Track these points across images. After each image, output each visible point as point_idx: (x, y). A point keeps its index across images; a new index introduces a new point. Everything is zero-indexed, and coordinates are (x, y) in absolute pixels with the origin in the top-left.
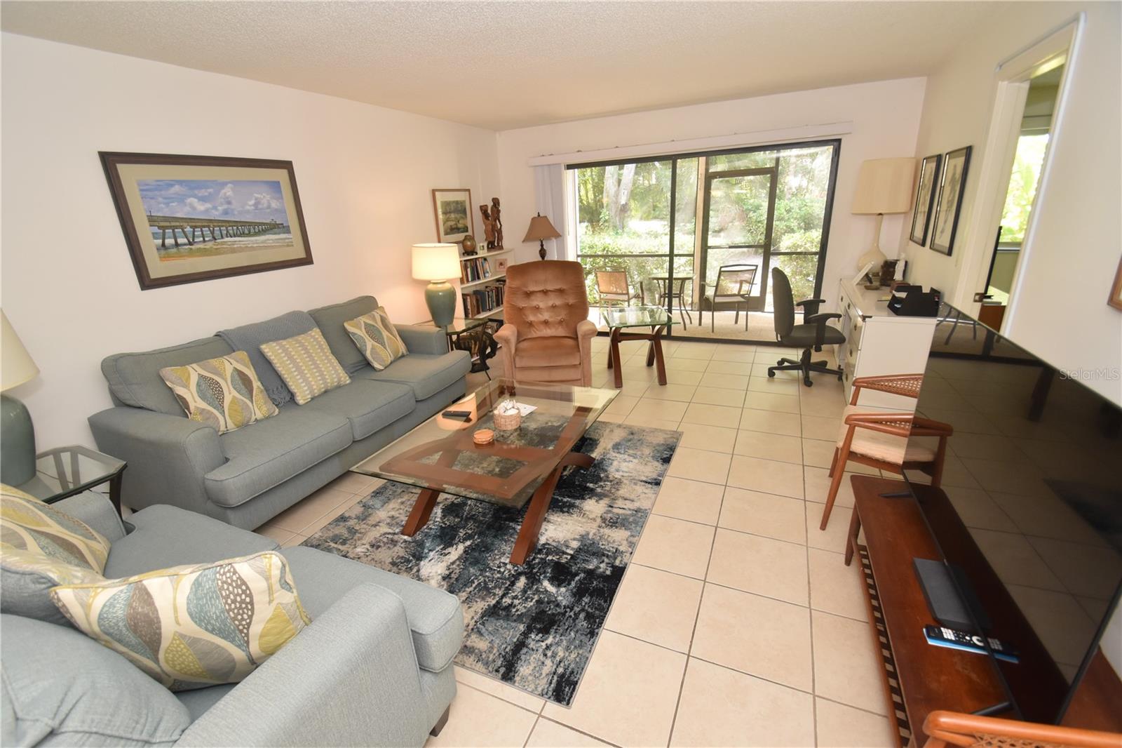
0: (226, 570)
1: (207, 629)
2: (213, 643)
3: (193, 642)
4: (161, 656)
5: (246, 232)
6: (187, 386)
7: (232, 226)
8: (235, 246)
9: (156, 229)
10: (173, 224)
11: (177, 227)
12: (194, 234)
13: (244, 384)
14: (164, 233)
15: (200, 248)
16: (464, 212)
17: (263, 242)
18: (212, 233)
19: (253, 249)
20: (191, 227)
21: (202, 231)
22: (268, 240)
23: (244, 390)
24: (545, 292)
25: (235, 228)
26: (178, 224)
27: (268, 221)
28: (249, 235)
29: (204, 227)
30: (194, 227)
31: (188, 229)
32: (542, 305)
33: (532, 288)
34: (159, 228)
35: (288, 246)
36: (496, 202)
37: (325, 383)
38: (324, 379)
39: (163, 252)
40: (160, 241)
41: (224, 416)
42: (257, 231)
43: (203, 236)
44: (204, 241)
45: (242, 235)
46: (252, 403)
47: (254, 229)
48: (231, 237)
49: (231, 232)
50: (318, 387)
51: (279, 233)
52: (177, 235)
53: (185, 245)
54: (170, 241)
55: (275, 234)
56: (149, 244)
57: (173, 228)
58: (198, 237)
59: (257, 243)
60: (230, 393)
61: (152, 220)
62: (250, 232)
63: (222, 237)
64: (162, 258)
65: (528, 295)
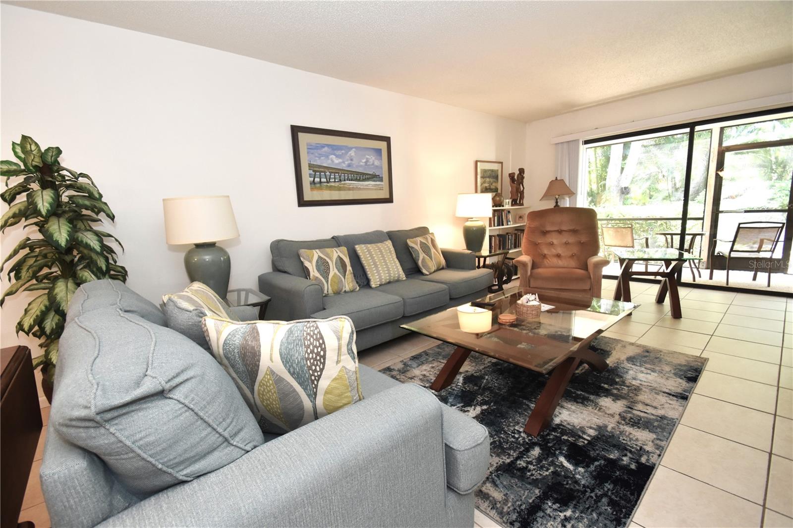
0: (311, 325)
1: (289, 372)
2: (292, 386)
3: (279, 380)
4: (256, 388)
5: (358, 178)
6: (310, 261)
7: (351, 174)
8: (351, 186)
9: (311, 172)
10: (321, 170)
11: (322, 172)
12: (330, 177)
13: (342, 267)
14: (315, 174)
15: (332, 186)
16: (497, 177)
17: (367, 185)
18: (340, 177)
19: (360, 189)
20: (329, 172)
21: (335, 175)
22: (369, 184)
23: (342, 271)
24: (560, 232)
25: (352, 175)
26: (323, 170)
27: (371, 173)
28: (359, 180)
29: (336, 173)
30: (331, 173)
31: (328, 173)
32: (555, 242)
33: (548, 228)
34: (314, 171)
35: (380, 189)
36: (522, 171)
37: (390, 276)
38: (389, 273)
39: (313, 185)
40: (313, 179)
41: (328, 284)
42: (364, 178)
43: (335, 179)
44: (335, 181)
45: (356, 180)
46: (345, 278)
47: (363, 177)
48: (350, 180)
49: (350, 177)
50: (385, 278)
51: (376, 181)
52: (322, 176)
53: (325, 182)
54: (317, 180)
55: (374, 181)
56: (306, 180)
57: (320, 172)
58: (332, 179)
59: (363, 186)
60: (333, 270)
61: (311, 166)
62: (360, 179)
63: (345, 181)
64: (312, 189)
65: (545, 233)
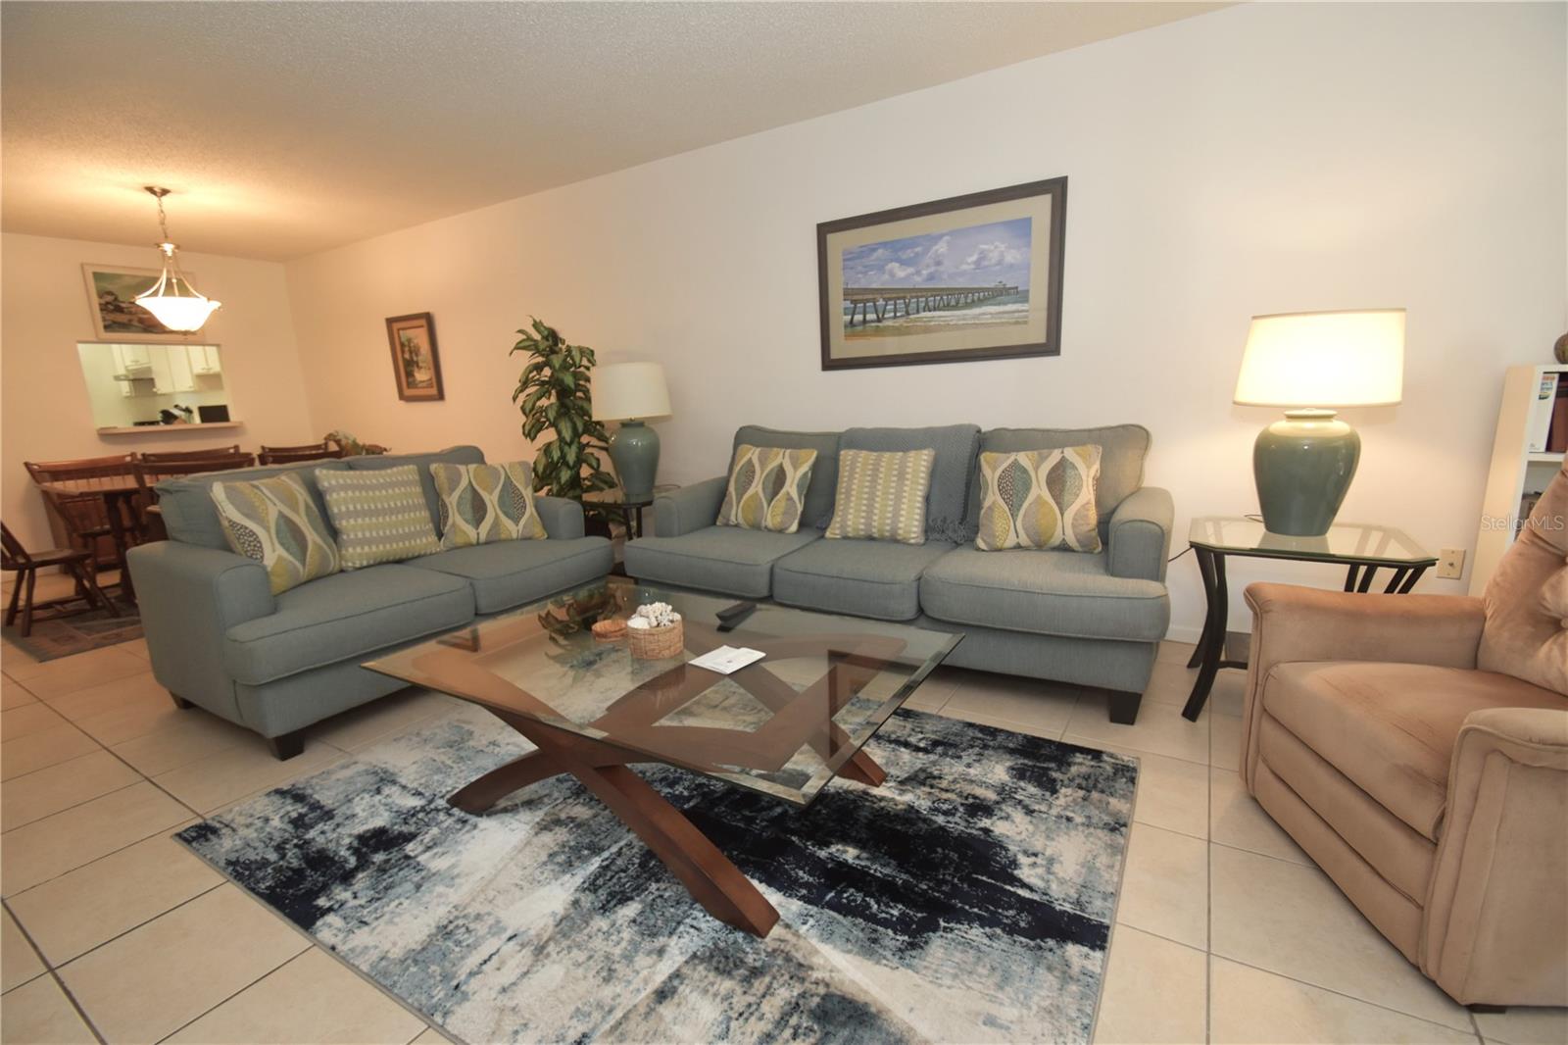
5: (953, 303)
8: (933, 323)
9: (848, 304)
10: (866, 297)
11: (868, 301)
12: (885, 308)
14: (855, 308)
15: (889, 326)
17: (975, 317)
18: (907, 306)
19: (957, 327)
20: (884, 299)
21: (895, 304)
22: (984, 314)
25: (938, 298)
26: (870, 296)
27: (992, 285)
28: (956, 307)
29: (899, 298)
30: (886, 300)
31: (881, 302)
34: (852, 302)
35: (1017, 323)
39: (849, 330)
40: (850, 317)
42: (969, 301)
43: (895, 311)
44: (895, 317)
45: (948, 307)
47: (966, 297)
48: (930, 311)
49: (931, 304)
51: (1005, 304)
52: (868, 310)
53: (872, 321)
54: (858, 317)
55: (999, 304)
57: (865, 302)
58: (889, 312)
59: (964, 319)
61: (848, 293)
62: (957, 303)
63: (918, 312)
64: (847, 336)
